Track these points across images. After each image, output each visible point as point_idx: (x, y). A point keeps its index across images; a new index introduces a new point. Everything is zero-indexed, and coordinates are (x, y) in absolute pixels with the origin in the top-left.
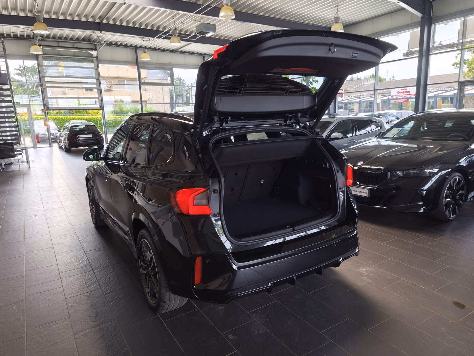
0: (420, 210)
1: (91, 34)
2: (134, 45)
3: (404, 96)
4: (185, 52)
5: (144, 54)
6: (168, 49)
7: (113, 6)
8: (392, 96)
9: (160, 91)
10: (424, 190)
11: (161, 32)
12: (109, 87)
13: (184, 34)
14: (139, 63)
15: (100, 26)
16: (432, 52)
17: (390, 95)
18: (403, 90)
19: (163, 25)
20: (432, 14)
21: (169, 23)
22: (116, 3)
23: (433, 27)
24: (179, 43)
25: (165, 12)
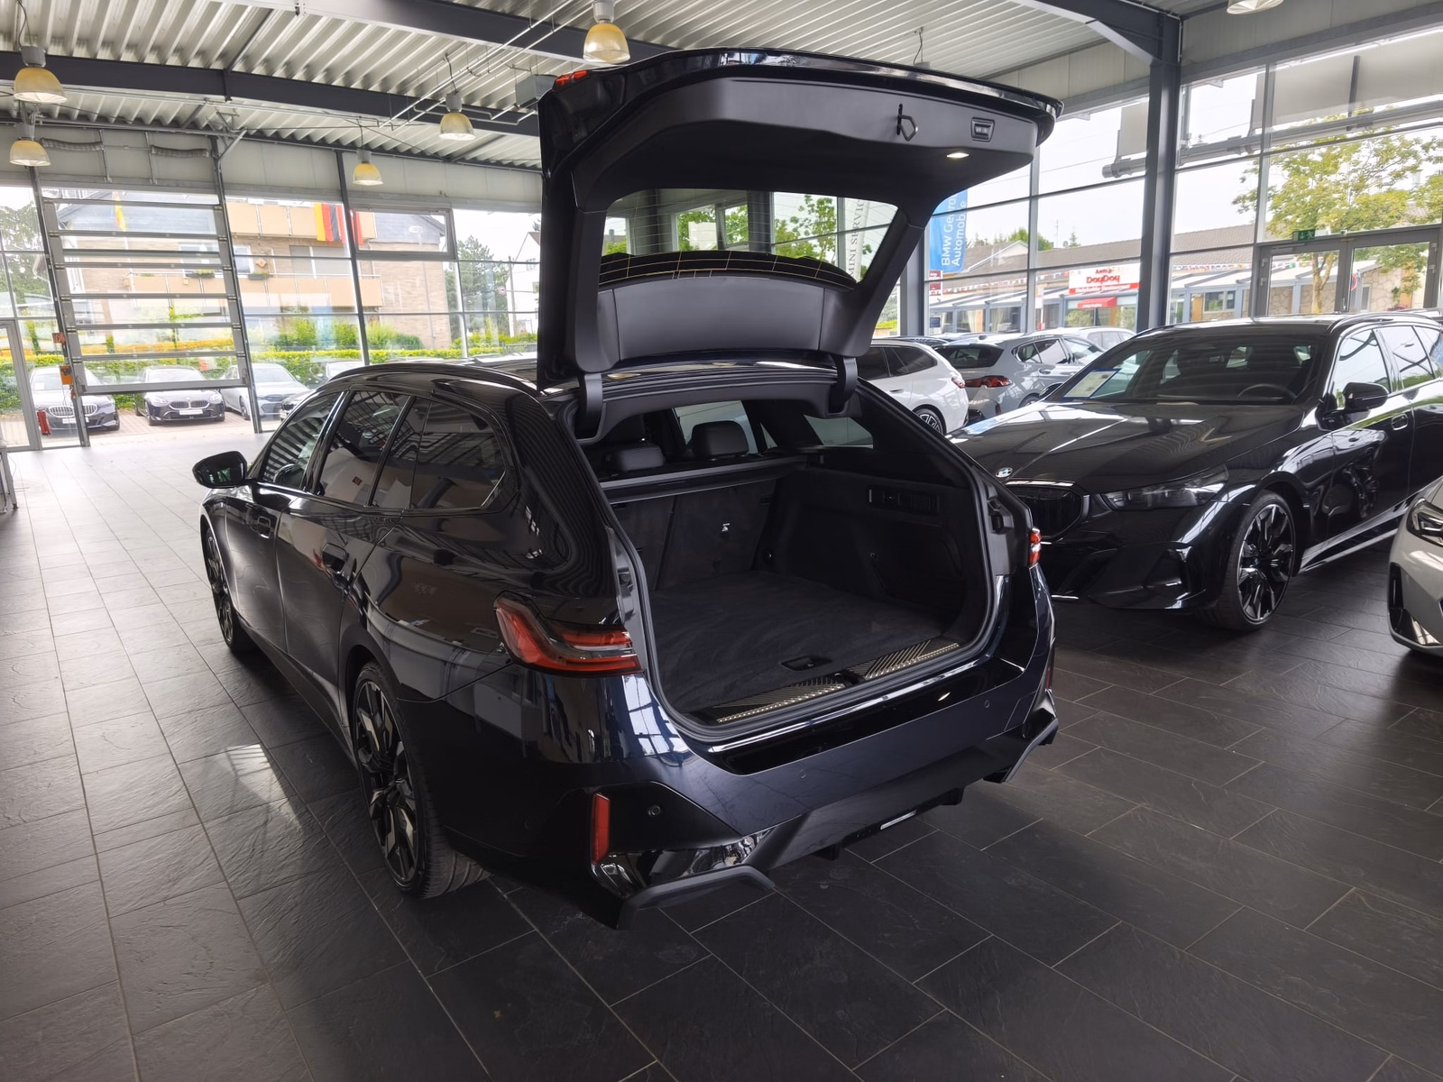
0: (1175, 602)
1: (200, 107)
2: (331, 141)
3: (1104, 289)
4: (487, 163)
5: (365, 166)
6: (436, 153)
7: (261, 19)
8: (1073, 291)
9: (417, 278)
10: (1185, 546)
11: (412, 100)
12: (263, 267)
13: (483, 108)
14: (348, 193)
15: (224, 81)
16: (1182, 164)
17: (1067, 288)
18: (1101, 272)
19: (418, 81)
20: (1179, 56)
21: (435, 73)
22: (271, 10)
23: (1182, 93)
24: (468, 132)
25: (422, 39)
